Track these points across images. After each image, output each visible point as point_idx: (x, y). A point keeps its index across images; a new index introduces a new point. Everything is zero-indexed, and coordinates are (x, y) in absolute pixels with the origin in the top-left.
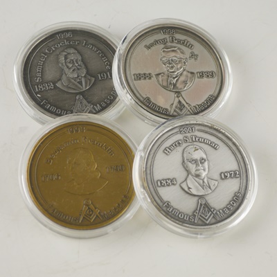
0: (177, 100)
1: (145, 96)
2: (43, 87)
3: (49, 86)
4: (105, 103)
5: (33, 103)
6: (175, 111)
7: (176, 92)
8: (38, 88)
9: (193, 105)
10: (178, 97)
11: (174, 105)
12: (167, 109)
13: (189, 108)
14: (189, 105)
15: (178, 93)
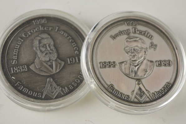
0: (137, 87)
1: (109, 84)
2: (18, 69)
3: (23, 68)
4: (73, 86)
5: (8, 84)
6: (135, 97)
7: (137, 80)
8: (14, 70)
9: (152, 91)
10: (139, 84)
11: (135, 92)
12: (128, 96)
13: (148, 95)
14: (149, 92)
15: (139, 80)
